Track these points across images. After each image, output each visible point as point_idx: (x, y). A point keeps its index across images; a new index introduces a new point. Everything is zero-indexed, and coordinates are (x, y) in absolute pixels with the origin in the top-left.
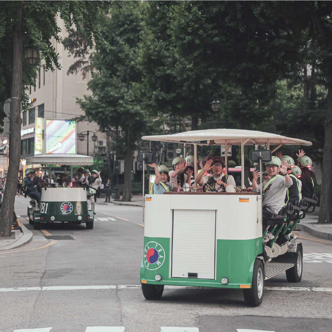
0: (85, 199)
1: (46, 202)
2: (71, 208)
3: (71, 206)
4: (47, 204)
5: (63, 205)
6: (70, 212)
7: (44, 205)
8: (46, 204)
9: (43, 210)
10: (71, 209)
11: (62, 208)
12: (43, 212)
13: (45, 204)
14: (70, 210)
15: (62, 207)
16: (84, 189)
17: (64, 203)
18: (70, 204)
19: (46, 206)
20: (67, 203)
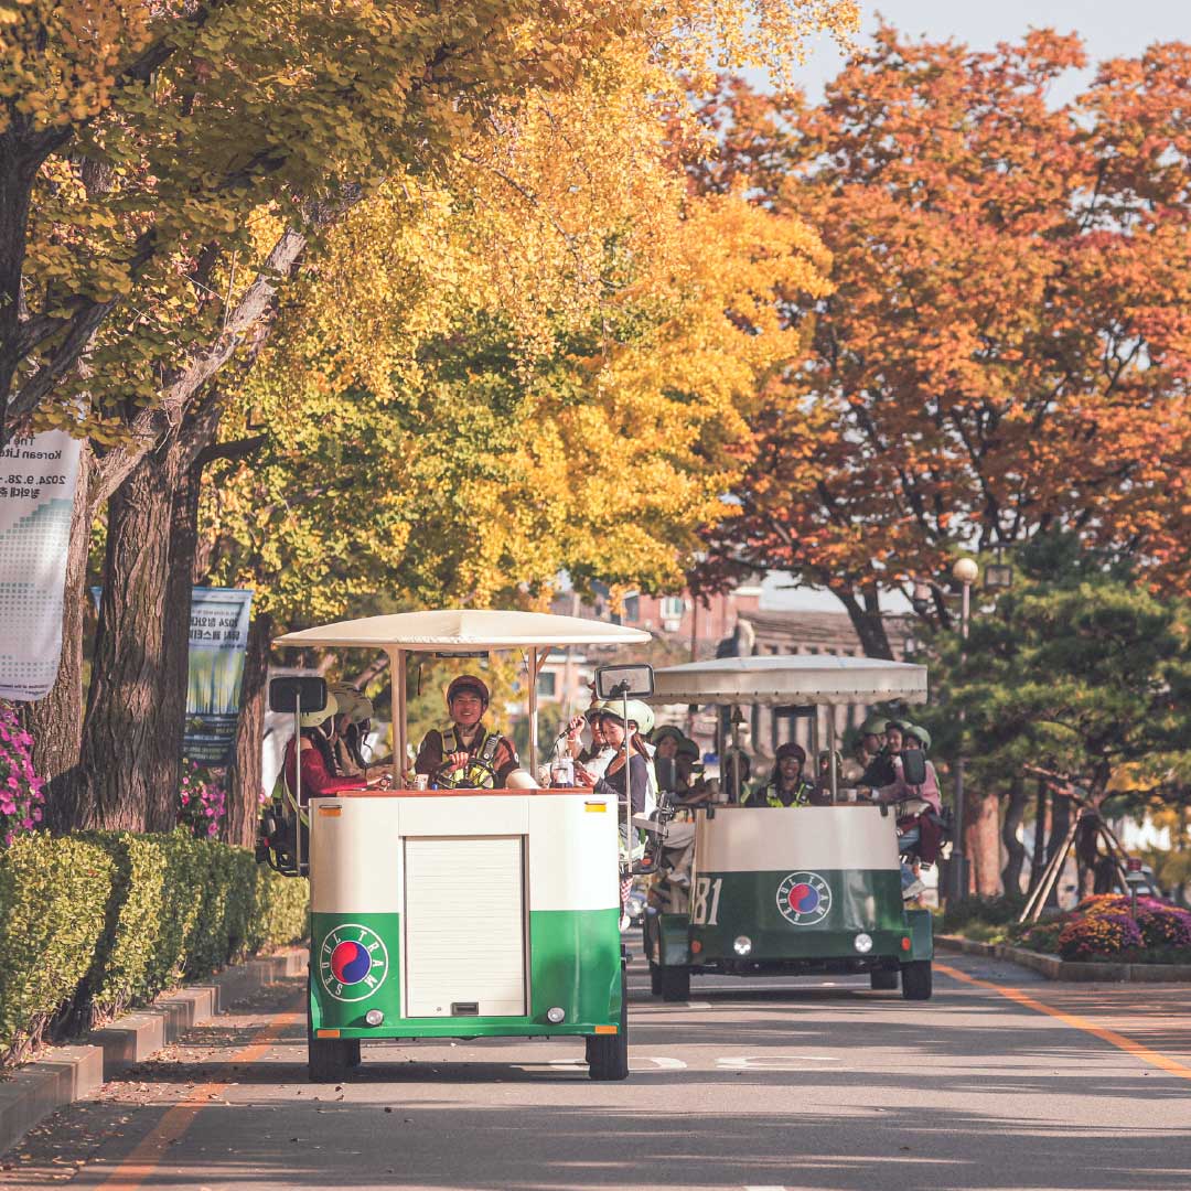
0: (889, 860)
1: (713, 876)
2: (824, 898)
3: (824, 891)
4: (718, 883)
5: (788, 885)
6: (819, 916)
7: (702, 886)
8: (712, 883)
9: (700, 908)
10: (824, 904)
11: (784, 900)
12: (701, 921)
13: (707, 881)
14: (820, 910)
15: (783, 895)
16: (884, 813)
17: (794, 879)
18: (817, 882)
19: (712, 891)
20: (805, 877)
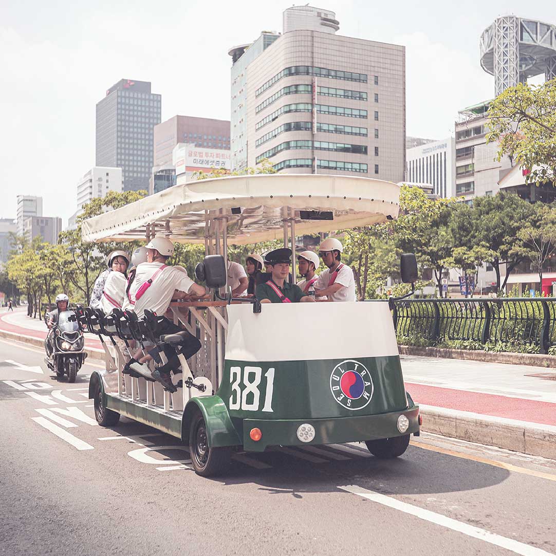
1: (265, 366)
2: (368, 384)
3: (366, 378)
4: (271, 374)
5: (338, 373)
6: (365, 400)
7: (252, 374)
8: (264, 372)
9: (251, 397)
10: (368, 389)
11: (336, 388)
12: (255, 408)
13: (258, 370)
14: (366, 395)
15: (335, 383)
17: (342, 366)
18: (360, 369)
19: (264, 380)
20: (350, 366)
